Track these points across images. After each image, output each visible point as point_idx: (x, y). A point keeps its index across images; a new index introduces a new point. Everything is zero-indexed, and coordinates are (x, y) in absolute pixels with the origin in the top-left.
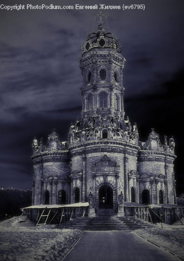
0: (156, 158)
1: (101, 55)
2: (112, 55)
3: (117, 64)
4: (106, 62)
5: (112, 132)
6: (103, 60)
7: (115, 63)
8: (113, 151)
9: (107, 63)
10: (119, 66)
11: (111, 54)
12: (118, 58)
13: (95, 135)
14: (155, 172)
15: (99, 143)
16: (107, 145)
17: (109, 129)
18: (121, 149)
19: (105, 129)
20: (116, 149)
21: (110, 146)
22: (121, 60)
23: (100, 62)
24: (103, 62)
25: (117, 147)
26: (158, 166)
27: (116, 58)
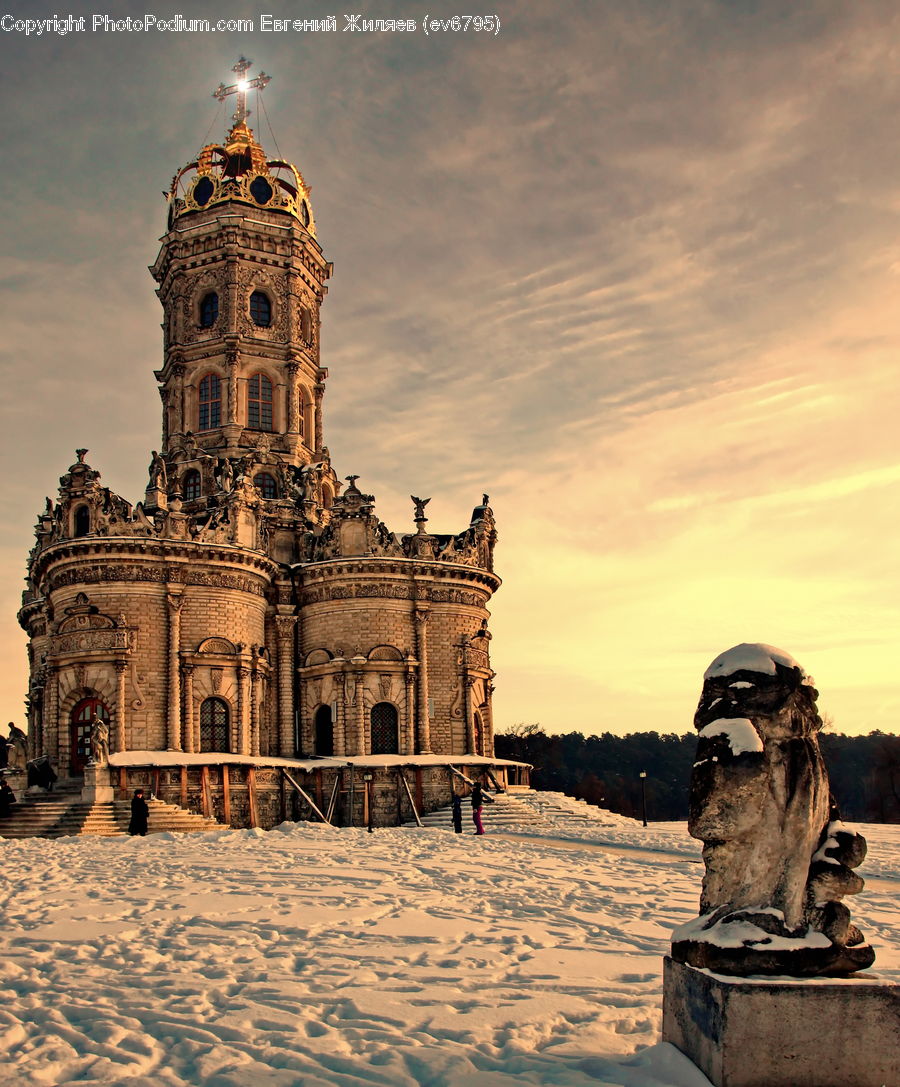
0: (359, 585)
1: (197, 240)
2: (231, 230)
3: (264, 261)
4: (215, 259)
5: (106, 510)
6: (204, 257)
7: (253, 259)
8: (110, 576)
9: (220, 264)
10: (276, 264)
11: (228, 227)
12: (266, 234)
14: (356, 639)
15: (63, 555)
16: (86, 557)
18: (146, 566)
20: (120, 567)
21: (97, 560)
23: (194, 265)
24: (204, 262)
25: (125, 560)
26: (367, 615)
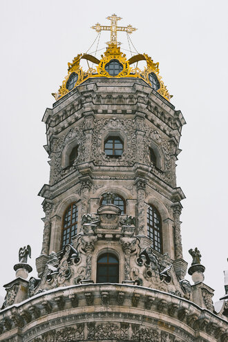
1: (109, 96)
2: (142, 95)
3: (158, 126)
4: (124, 112)
5: (140, 260)
6: (115, 108)
7: (152, 121)
9: (127, 116)
10: (164, 131)
11: (141, 92)
13: (68, 272)
15: (83, 302)
16: (117, 309)
17: (125, 247)
18: (179, 337)
19: (111, 246)
20: (155, 331)
21: (131, 316)
22: (169, 119)
23: (105, 112)
24: (115, 112)
25: (162, 323)
27: (156, 108)
